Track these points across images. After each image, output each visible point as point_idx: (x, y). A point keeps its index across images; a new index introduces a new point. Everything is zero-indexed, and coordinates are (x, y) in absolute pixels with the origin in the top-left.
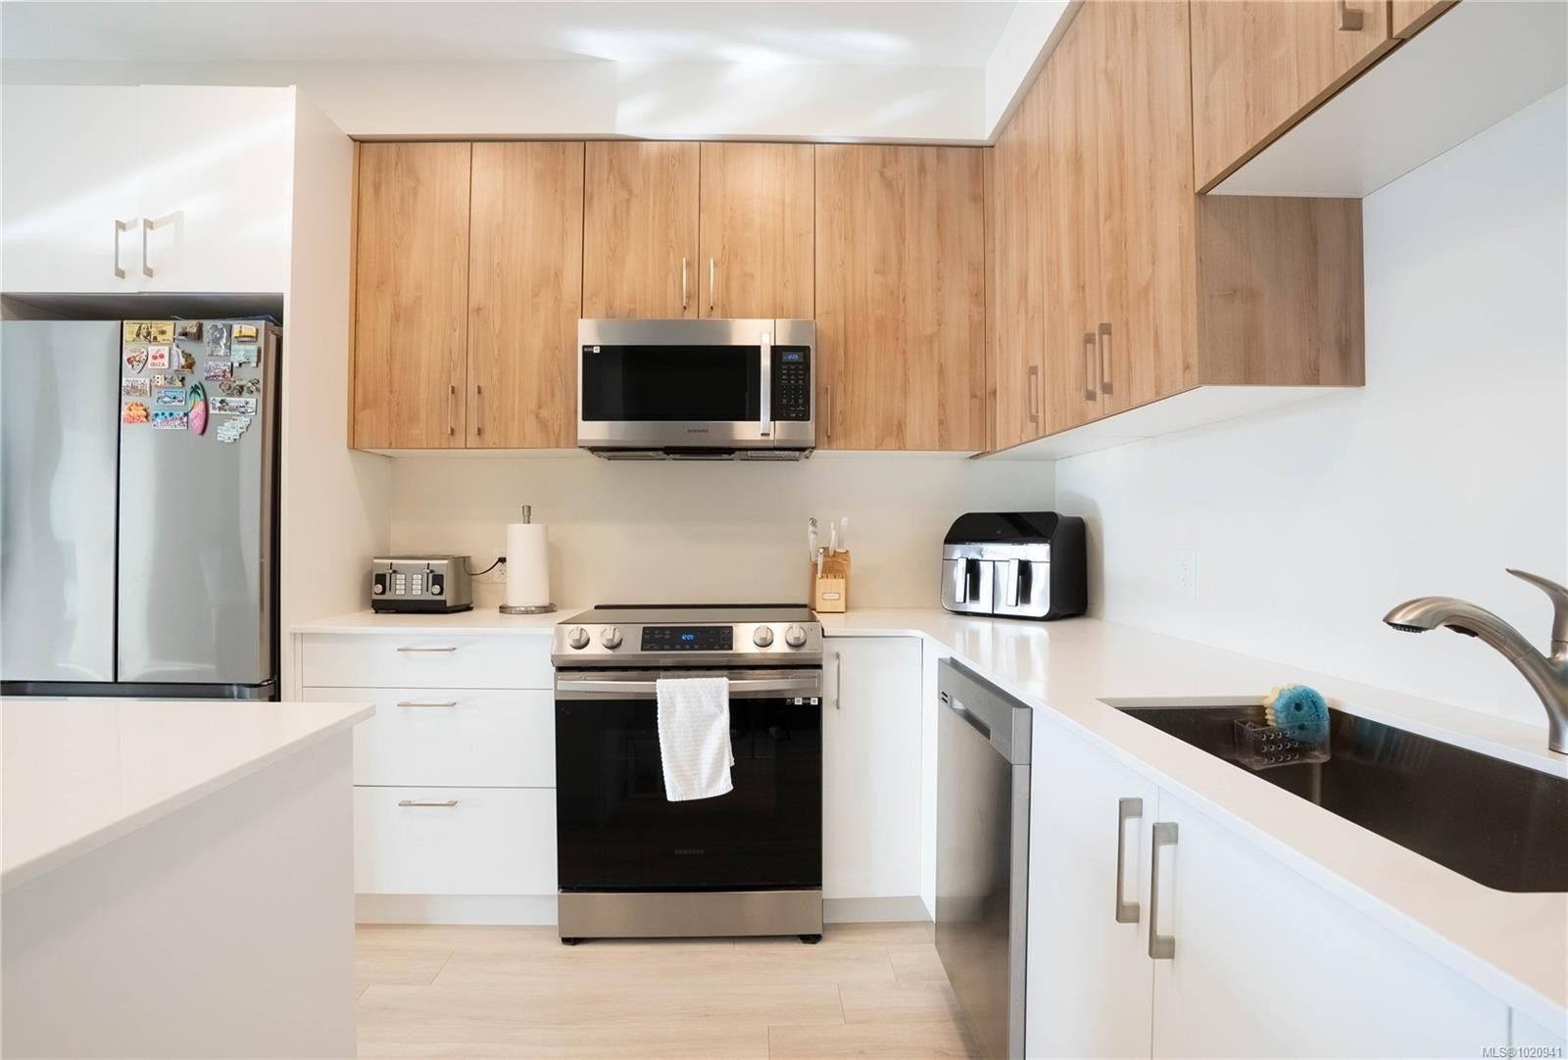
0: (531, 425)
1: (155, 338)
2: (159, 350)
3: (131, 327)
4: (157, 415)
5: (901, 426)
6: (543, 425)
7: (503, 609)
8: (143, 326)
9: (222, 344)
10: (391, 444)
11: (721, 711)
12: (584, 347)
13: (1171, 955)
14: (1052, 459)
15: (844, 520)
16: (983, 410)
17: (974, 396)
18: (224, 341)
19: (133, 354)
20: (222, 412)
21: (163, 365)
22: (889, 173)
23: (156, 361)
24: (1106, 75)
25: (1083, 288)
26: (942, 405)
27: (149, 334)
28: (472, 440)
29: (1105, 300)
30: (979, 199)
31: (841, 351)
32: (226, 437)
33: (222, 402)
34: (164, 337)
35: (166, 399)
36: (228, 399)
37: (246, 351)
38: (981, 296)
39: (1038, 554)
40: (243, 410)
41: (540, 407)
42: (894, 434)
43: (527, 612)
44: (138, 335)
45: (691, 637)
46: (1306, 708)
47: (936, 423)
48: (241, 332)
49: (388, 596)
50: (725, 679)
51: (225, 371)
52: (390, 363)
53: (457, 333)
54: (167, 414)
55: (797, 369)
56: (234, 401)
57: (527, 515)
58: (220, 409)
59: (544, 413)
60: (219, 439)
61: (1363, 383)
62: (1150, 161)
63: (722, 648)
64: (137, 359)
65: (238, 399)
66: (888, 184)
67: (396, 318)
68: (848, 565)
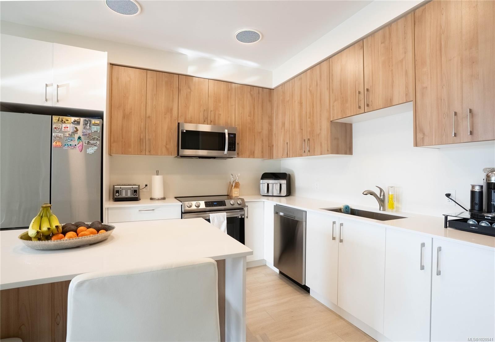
0: (164, 149)
1: (65, 122)
2: (66, 126)
3: (55, 118)
4: (65, 145)
5: (254, 152)
6: (167, 149)
7: (151, 199)
8: (60, 118)
9: (88, 125)
10: (122, 153)
11: (225, 220)
12: (182, 130)
13: (342, 242)
14: (281, 160)
15: (239, 174)
16: (271, 150)
17: (269, 146)
18: (89, 124)
19: (56, 126)
20: (88, 145)
21: (68, 130)
22: (252, 93)
23: (65, 129)
24: (310, 90)
25: (302, 130)
26: (262, 148)
27: (62, 120)
28: (147, 153)
29: (308, 133)
30: (270, 101)
31: (241, 134)
32: (90, 152)
33: (88, 142)
34: (68, 122)
35: (69, 140)
36: (90, 141)
37: (97, 128)
38: (270, 123)
39: (284, 182)
40: (95, 144)
41: (166, 145)
42: (252, 155)
43: (159, 199)
44: (58, 120)
45: (216, 203)
46: (347, 208)
47: (261, 152)
48: (95, 122)
49: (120, 197)
50: (225, 213)
51: (89, 133)
52: (122, 130)
53: (143, 123)
54: (69, 145)
55: (233, 139)
56: (92, 142)
57: (157, 173)
58: (87, 144)
59: (168, 146)
60: (87, 153)
61: (352, 154)
62: (320, 111)
63: (224, 206)
64: (58, 128)
65: (93, 141)
66: (252, 95)
67: (124, 117)
68: (240, 185)
